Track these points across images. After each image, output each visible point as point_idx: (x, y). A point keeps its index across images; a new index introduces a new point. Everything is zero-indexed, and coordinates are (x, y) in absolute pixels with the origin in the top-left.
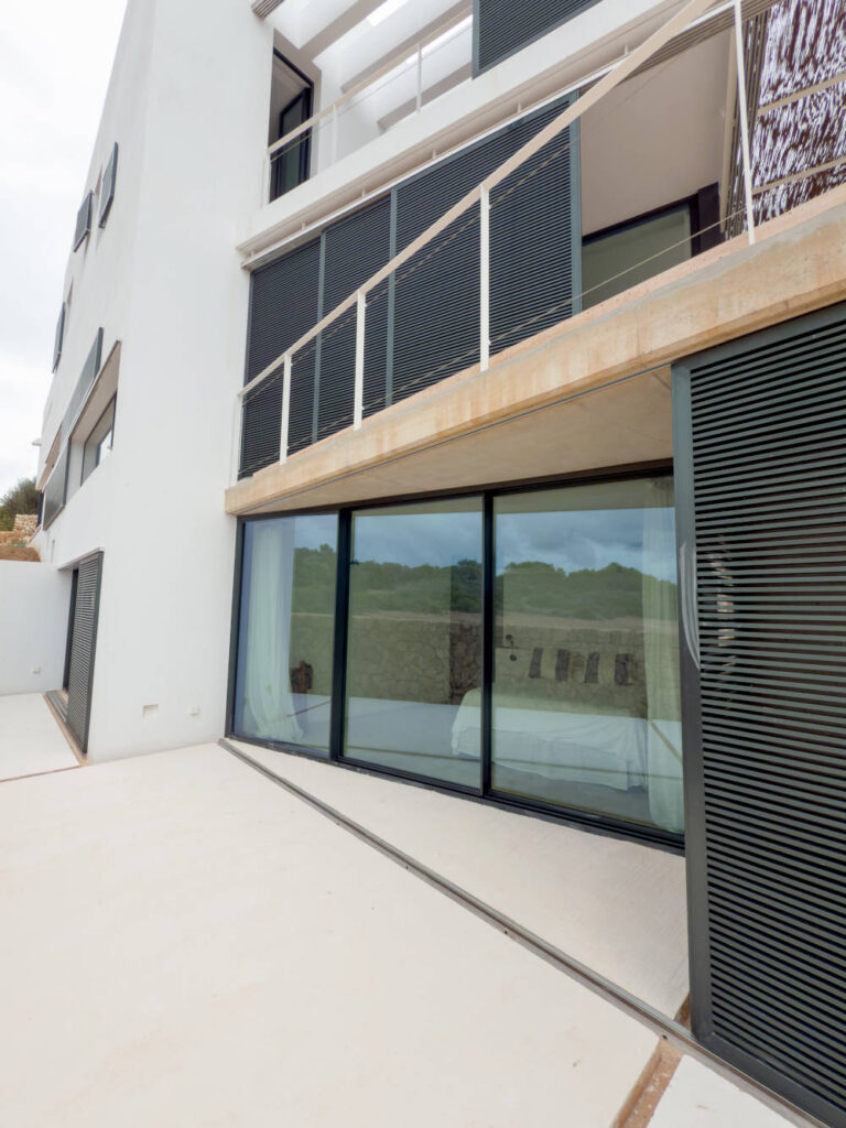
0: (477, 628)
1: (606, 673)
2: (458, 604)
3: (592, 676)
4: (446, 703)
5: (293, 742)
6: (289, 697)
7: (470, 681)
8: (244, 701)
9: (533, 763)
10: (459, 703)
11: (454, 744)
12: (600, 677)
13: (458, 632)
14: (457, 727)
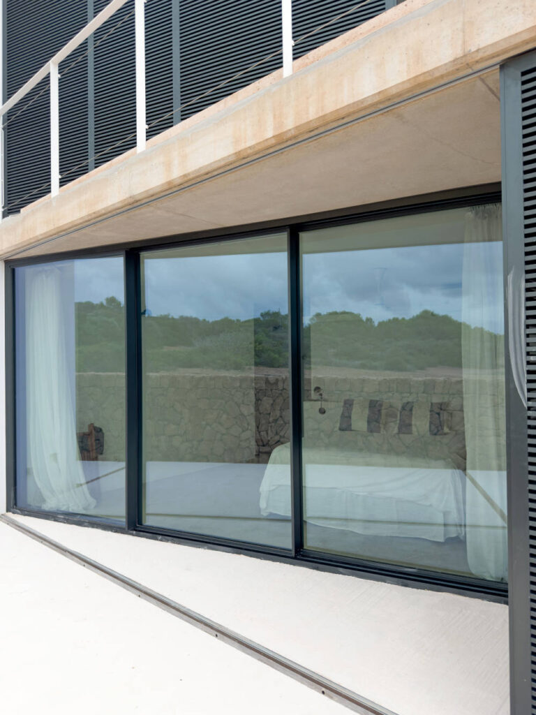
0: (284, 381)
1: (421, 424)
2: (262, 358)
3: (405, 427)
4: (251, 461)
5: (84, 512)
6: (78, 466)
7: (277, 438)
8: (27, 472)
9: (346, 520)
10: (266, 462)
11: (263, 504)
12: (414, 429)
13: (264, 386)
14: (265, 486)
